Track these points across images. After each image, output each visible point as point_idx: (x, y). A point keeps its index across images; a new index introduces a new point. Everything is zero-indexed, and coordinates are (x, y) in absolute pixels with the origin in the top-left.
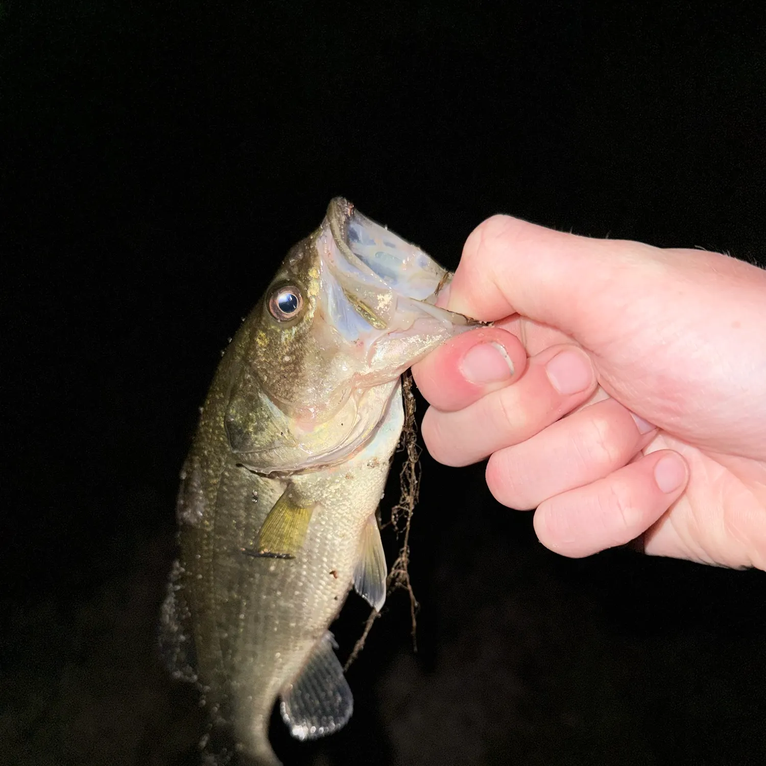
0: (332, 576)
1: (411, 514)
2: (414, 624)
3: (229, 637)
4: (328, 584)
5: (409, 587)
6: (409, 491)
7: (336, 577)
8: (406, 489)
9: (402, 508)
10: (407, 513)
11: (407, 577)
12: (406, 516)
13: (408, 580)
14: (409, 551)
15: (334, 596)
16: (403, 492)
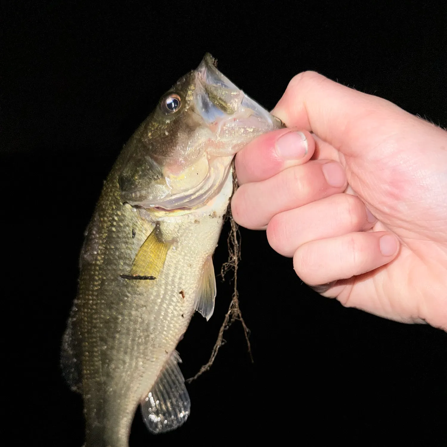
0: (181, 295)
1: (236, 267)
2: (249, 344)
3: (107, 349)
4: (178, 302)
5: (241, 319)
6: (234, 251)
7: (183, 297)
8: (232, 251)
9: (231, 264)
10: (234, 267)
11: (239, 312)
12: (233, 270)
13: (240, 315)
14: (238, 294)
15: (181, 313)
16: (230, 253)
